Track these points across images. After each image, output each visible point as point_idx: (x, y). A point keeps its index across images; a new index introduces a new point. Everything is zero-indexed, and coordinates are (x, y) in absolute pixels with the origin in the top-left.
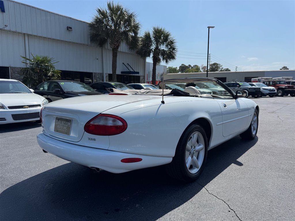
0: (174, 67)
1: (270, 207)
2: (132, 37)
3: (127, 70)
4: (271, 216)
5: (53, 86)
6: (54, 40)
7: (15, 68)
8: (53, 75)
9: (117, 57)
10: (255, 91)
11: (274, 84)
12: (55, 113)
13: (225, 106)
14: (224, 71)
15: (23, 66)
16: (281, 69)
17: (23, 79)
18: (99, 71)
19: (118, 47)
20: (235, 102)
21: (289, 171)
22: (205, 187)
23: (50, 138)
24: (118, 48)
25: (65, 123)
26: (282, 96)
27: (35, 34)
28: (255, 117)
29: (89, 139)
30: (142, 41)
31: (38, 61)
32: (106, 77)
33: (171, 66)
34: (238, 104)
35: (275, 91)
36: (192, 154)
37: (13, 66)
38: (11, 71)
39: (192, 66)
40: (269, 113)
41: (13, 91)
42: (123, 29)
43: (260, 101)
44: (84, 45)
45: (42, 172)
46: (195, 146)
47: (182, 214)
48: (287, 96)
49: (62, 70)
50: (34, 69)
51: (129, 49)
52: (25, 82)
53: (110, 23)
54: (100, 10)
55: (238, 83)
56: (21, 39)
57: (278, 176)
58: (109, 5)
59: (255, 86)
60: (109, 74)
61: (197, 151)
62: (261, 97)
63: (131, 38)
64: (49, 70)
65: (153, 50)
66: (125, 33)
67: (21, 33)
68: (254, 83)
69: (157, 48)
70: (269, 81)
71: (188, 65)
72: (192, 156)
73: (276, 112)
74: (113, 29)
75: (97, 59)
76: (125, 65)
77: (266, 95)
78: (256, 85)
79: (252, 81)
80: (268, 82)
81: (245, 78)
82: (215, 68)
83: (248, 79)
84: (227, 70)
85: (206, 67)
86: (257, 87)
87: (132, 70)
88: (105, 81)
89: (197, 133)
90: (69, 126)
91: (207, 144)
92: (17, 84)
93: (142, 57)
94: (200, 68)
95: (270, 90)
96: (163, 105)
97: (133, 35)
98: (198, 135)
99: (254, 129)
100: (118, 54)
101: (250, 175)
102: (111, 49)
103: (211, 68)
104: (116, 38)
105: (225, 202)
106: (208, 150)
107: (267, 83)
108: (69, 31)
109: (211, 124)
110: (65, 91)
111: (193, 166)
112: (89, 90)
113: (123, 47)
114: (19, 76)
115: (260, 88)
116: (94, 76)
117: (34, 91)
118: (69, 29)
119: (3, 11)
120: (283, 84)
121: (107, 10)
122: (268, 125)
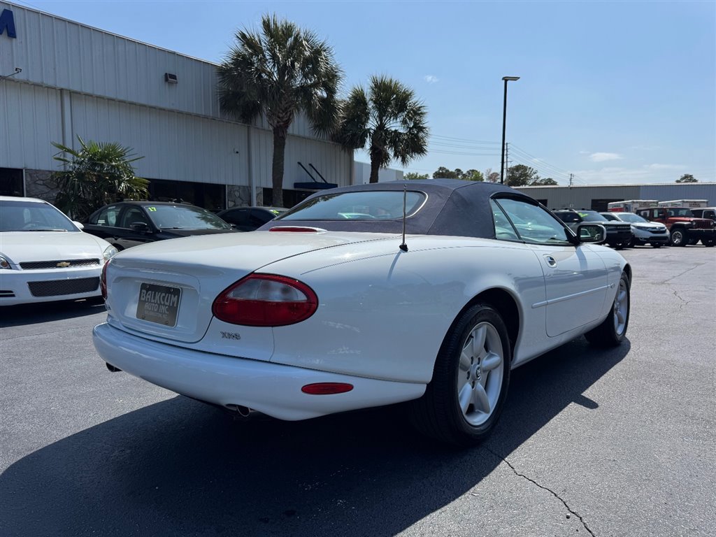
0: (421, 173)
1: (668, 507)
2: (322, 100)
3: (310, 180)
4: (672, 529)
5: (129, 215)
6: (131, 105)
7: (36, 171)
8: (129, 190)
9: (284, 148)
10: (616, 232)
11: (664, 216)
12: (138, 271)
13: (552, 261)
14: (542, 185)
15: (57, 167)
16: (678, 181)
17: (57, 198)
18: (240, 181)
19: (287, 124)
20: (575, 254)
21: (708, 421)
22: (506, 459)
23: (125, 334)
24: (287, 127)
25: (164, 297)
26: (682, 245)
27: (89, 91)
28: (621, 292)
29: (224, 334)
30: (347, 108)
31: (95, 155)
32: (258, 195)
33: (413, 172)
34: (582, 258)
35: (664, 232)
36: (473, 378)
37: (32, 166)
38: (29, 179)
39: (464, 173)
40: (653, 283)
41: (32, 226)
42: (298, 81)
43: (631, 255)
44: (206, 117)
45: (104, 421)
46: (479, 359)
47: (452, 524)
48: (695, 244)
49: (151, 177)
50: (83, 175)
51: (315, 129)
52: (61, 204)
53: (269, 66)
54: (244, 34)
55: (576, 212)
56: (54, 101)
57: (682, 433)
58: (266, 25)
59: (618, 220)
60: (264, 189)
61: (484, 371)
62: (632, 246)
63: (318, 103)
64: (119, 177)
65: (372, 131)
66: (305, 91)
67: (55, 88)
68: (615, 214)
69: (381, 127)
70: (651, 207)
71: (453, 171)
72: (474, 383)
73: (669, 282)
74: (275, 79)
75: (237, 152)
76: (304, 168)
77: (643, 243)
78: (620, 218)
79: (609, 208)
80: (648, 212)
81: (593, 201)
82: (520, 177)
83: (600, 205)
84: (549, 181)
85: (497, 174)
86: (622, 222)
87: (319, 180)
88: (255, 206)
89: (485, 326)
90: (173, 303)
91: (509, 354)
92: (43, 210)
93: (344, 148)
94: (485, 177)
95: (654, 231)
96: (403, 254)
97: (325, 95)
98: (487, 329)
99: (620, 322)
100: (286, 141)
101: (614, 430)
102: (271, 128)
103: (510, 176)
104: (283, 102)
105: (556, 495)
106: (512, 367)
107: (645, 214)
108: (171, 83)
109: (520, 305)
110: (159, 227)
111: (476, 406)
112: (217, 225)
113: (300, 124)
114: (47, 191)
115: (629, 225)
116: (230, 193)
117: (82, 226)
118: (170, 79)
119: (12, 34)
120: (685, 216)
121: (261, 35)
122: (652, 313)
